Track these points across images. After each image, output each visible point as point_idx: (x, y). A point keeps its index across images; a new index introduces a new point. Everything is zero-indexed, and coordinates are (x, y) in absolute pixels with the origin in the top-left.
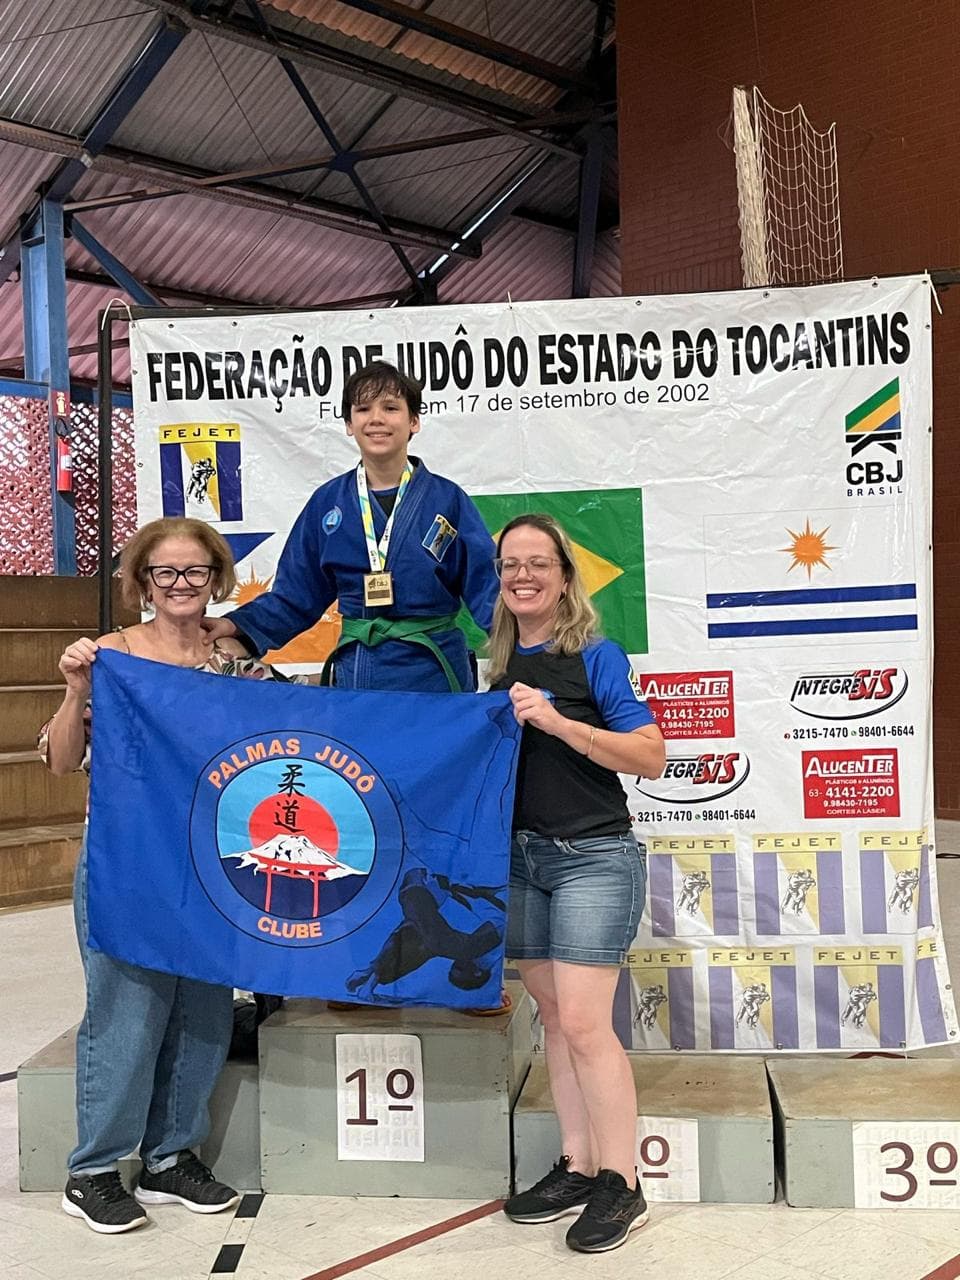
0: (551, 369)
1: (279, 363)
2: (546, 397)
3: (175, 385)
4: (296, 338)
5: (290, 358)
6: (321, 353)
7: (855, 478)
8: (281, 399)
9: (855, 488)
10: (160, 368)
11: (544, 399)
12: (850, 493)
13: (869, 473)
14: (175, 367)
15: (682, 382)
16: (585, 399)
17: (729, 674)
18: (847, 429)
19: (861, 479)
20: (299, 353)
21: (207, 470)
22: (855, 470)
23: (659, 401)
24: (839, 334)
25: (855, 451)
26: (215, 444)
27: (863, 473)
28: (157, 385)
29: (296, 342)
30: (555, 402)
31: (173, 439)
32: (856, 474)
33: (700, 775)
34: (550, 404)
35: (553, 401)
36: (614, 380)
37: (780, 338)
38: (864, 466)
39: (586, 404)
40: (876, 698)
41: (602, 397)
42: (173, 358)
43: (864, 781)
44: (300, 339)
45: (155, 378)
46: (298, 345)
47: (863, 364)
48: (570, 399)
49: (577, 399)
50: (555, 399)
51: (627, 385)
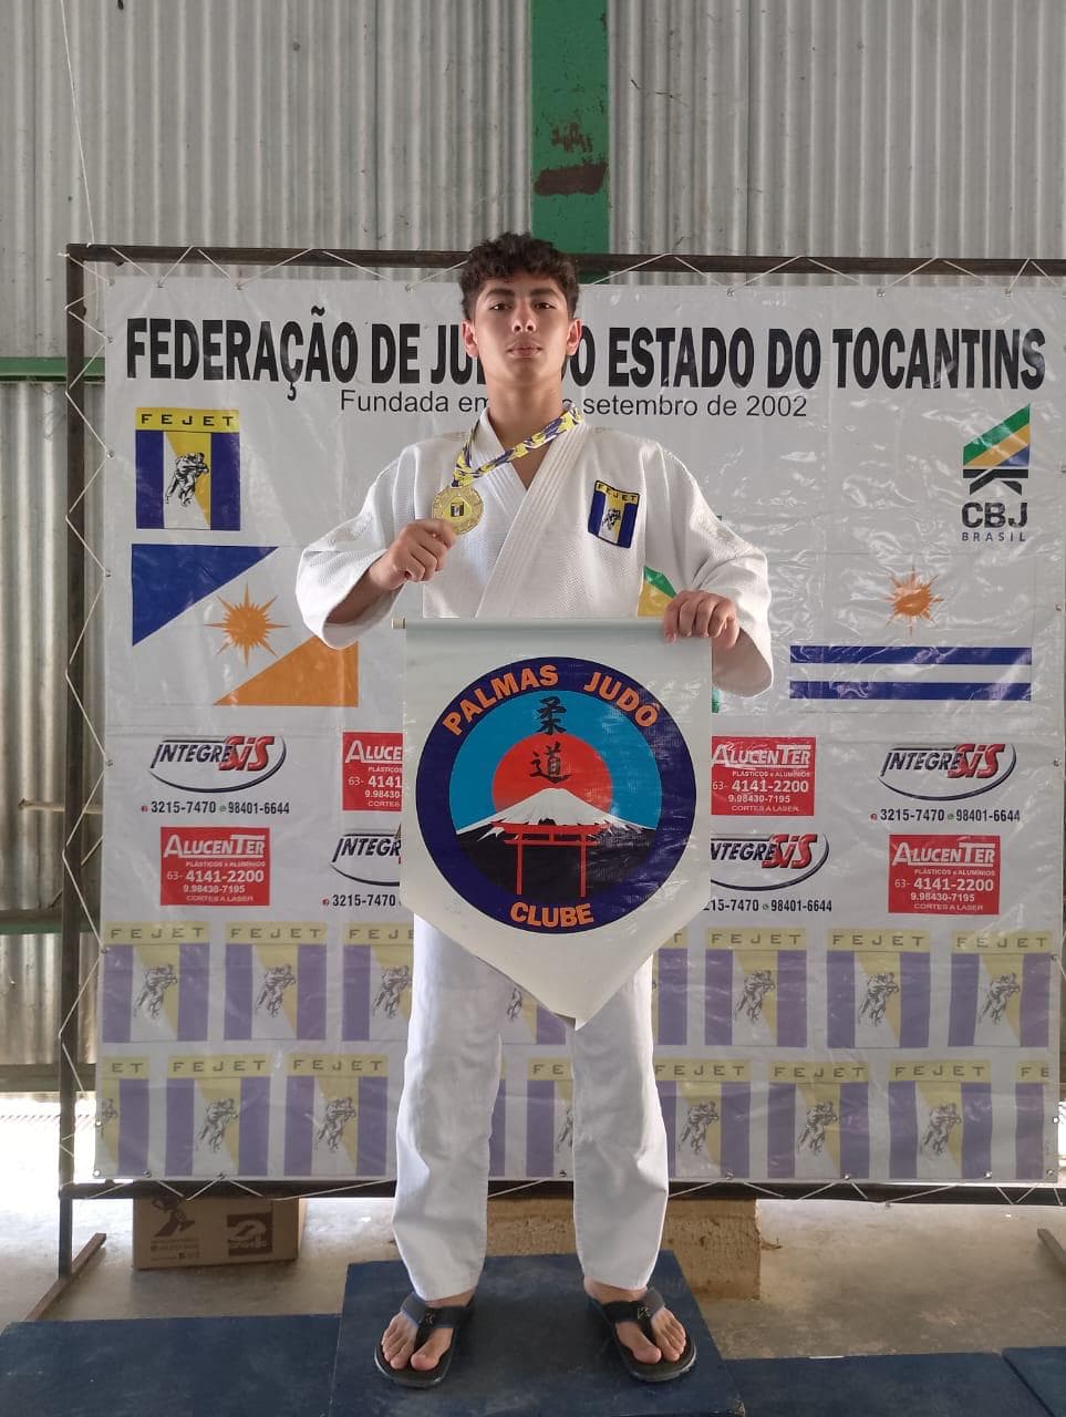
0: (622, 368)
1: (292, 338)
2: (615, 401)
3: (163, 359)
4: (315, 310)
5: (307, 336)
6: (345, 329)
7: (972, 520)
8: (294, 385)
9: (971, 531)
10: (143, 337)
11: (612, 404)
12: (965, 536)
13: (989, 515)
14: (162, 336)
15: (777, 393)
16: (663, 408)
17: (812, 741)
18: (966, 461)
19: (979, 521)
20: (318, 329)
21: (197, 467)
22: (972, 510)
23: (749, 413)
24: (963, 347)
25: (974, 488)
26: (210, 435)
27: (982, 515)
28: (138, 358)
29: (315, 314)
30: (623, 407)
31: (153, 424)
32: (974, 515)
33: (770, 859)
34: (618, 409)
35: (622, 407)
36: (697, 386)
37: (894, 346)
38: (983, 506)
39: (661, 412)
40: (979, 777)
41: (681, 406)
42: (160, 325)
43: (960, 872)
44: (320, 312)
45: (134, 349)
46: (317, 318)
47: (989, 386)
48: (642, 405)
49: (651, 405)
50: (625, 404)
51: (711, 393)
